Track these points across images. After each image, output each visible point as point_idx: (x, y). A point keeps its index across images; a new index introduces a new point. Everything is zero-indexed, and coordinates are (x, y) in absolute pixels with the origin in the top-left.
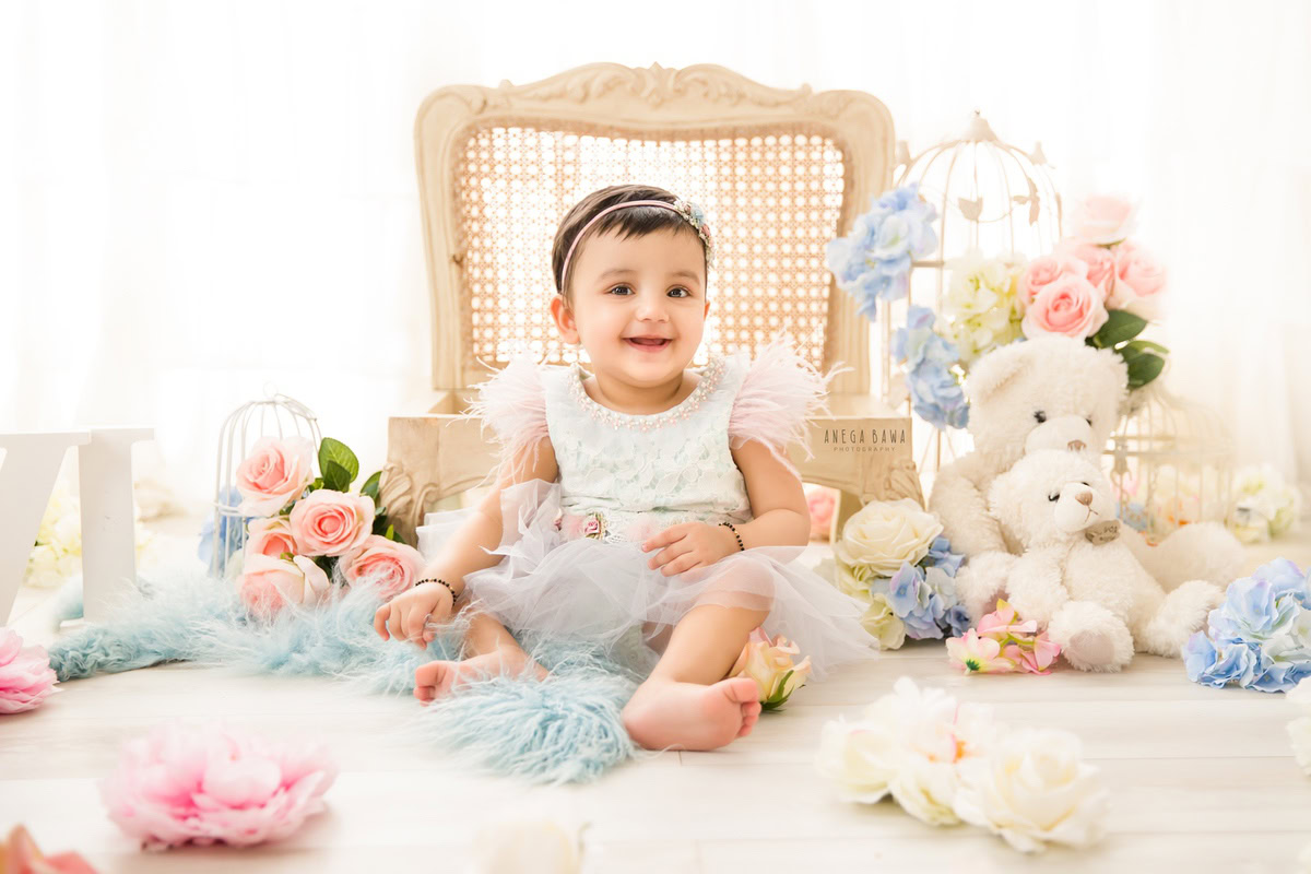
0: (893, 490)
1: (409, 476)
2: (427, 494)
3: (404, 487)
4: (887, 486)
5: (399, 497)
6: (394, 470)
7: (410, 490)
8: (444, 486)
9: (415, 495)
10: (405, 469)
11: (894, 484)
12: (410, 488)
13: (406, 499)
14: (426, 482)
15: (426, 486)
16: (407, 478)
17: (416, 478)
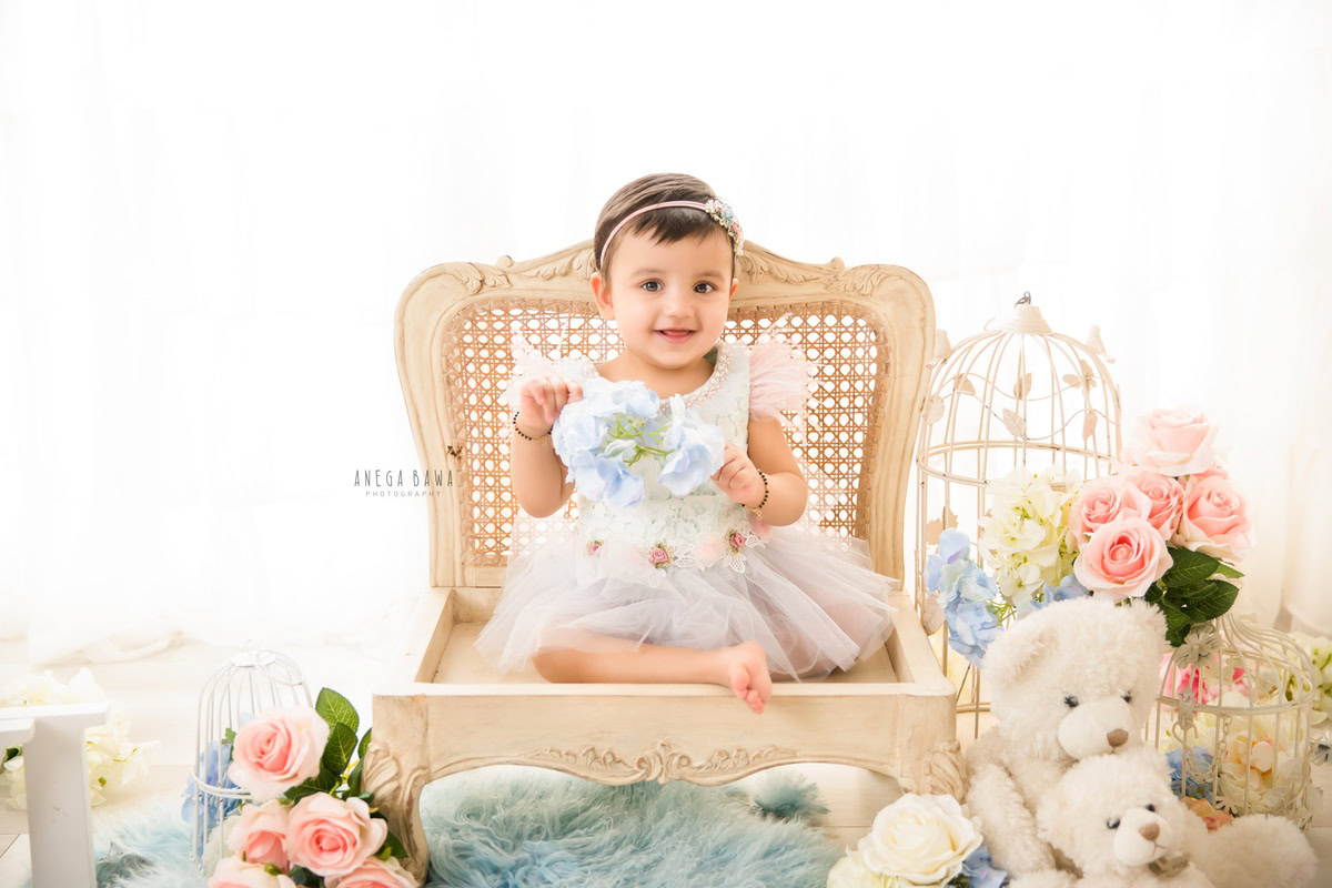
0: (934, 775)
1: (395, 759)
2: (416, 779)
3: (390, 772)
4: (927, 771)
5: (384, 784)
6: (380, 754)
7: (398, 775)
8: (435, 767)
9: (403, 781)
10: (391, 751)
11: (936, 770)
12: (397, 774)
13: (393, 785)
14: (415, 766)
15: (414, 771)
16: (394, 763)
17: (403, 762)
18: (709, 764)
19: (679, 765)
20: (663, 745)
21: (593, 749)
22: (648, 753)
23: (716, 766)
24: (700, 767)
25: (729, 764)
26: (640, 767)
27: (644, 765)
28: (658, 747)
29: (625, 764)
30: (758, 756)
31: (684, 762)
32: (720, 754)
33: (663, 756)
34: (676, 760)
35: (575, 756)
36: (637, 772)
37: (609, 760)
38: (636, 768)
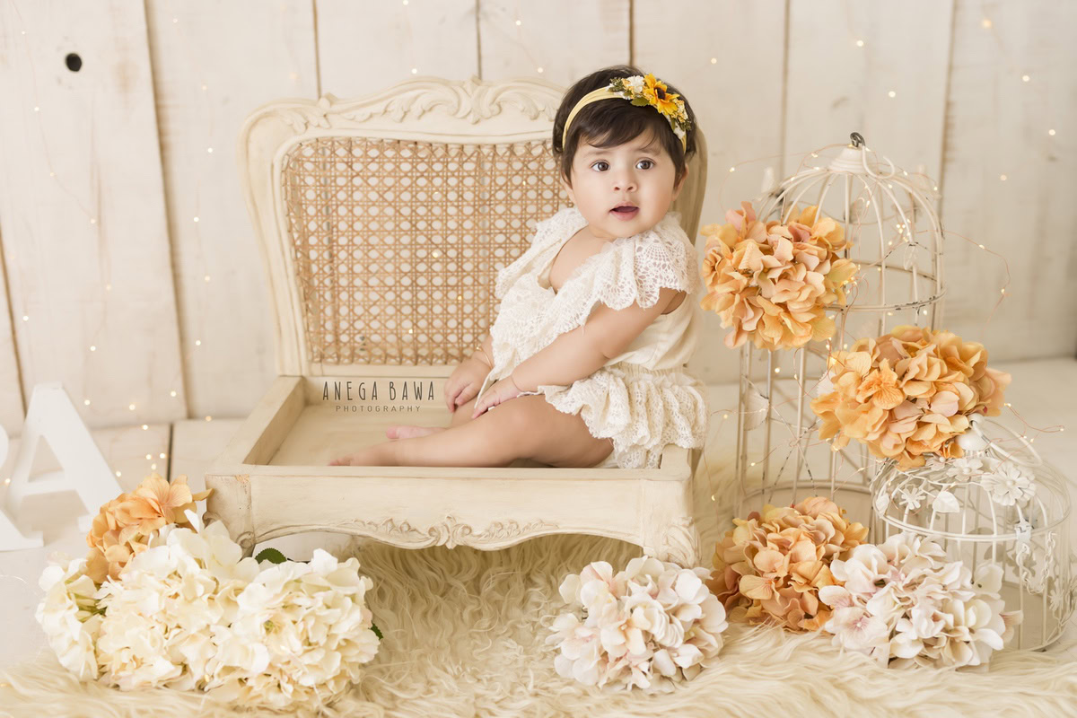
0: (670, 545)
2: (243, 541)
4: (665, 542)
11: (671, 541)
14: (242, 530)
15: (241, 535)
17: (232, 527)
18: (488, 533)
19: (463, 534)
20: (448, 517)
21: (391, 520)
22: (437, 524)
23: (493, 535)
24: (480, 536)
25: (504, 533)
26: (431, 535)
27: (434, 534)
28: (445, 520)
29: (420, 533)
30: (527, 527)
31: (467, 531)
32: (496, 525)
33: (449, 526)
34: (460, 529)
35: (376, 526)
36: (428, 539)
37: (406, 528)
38: (428, 536)
